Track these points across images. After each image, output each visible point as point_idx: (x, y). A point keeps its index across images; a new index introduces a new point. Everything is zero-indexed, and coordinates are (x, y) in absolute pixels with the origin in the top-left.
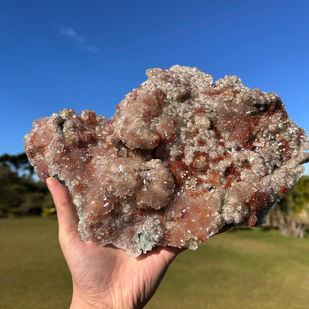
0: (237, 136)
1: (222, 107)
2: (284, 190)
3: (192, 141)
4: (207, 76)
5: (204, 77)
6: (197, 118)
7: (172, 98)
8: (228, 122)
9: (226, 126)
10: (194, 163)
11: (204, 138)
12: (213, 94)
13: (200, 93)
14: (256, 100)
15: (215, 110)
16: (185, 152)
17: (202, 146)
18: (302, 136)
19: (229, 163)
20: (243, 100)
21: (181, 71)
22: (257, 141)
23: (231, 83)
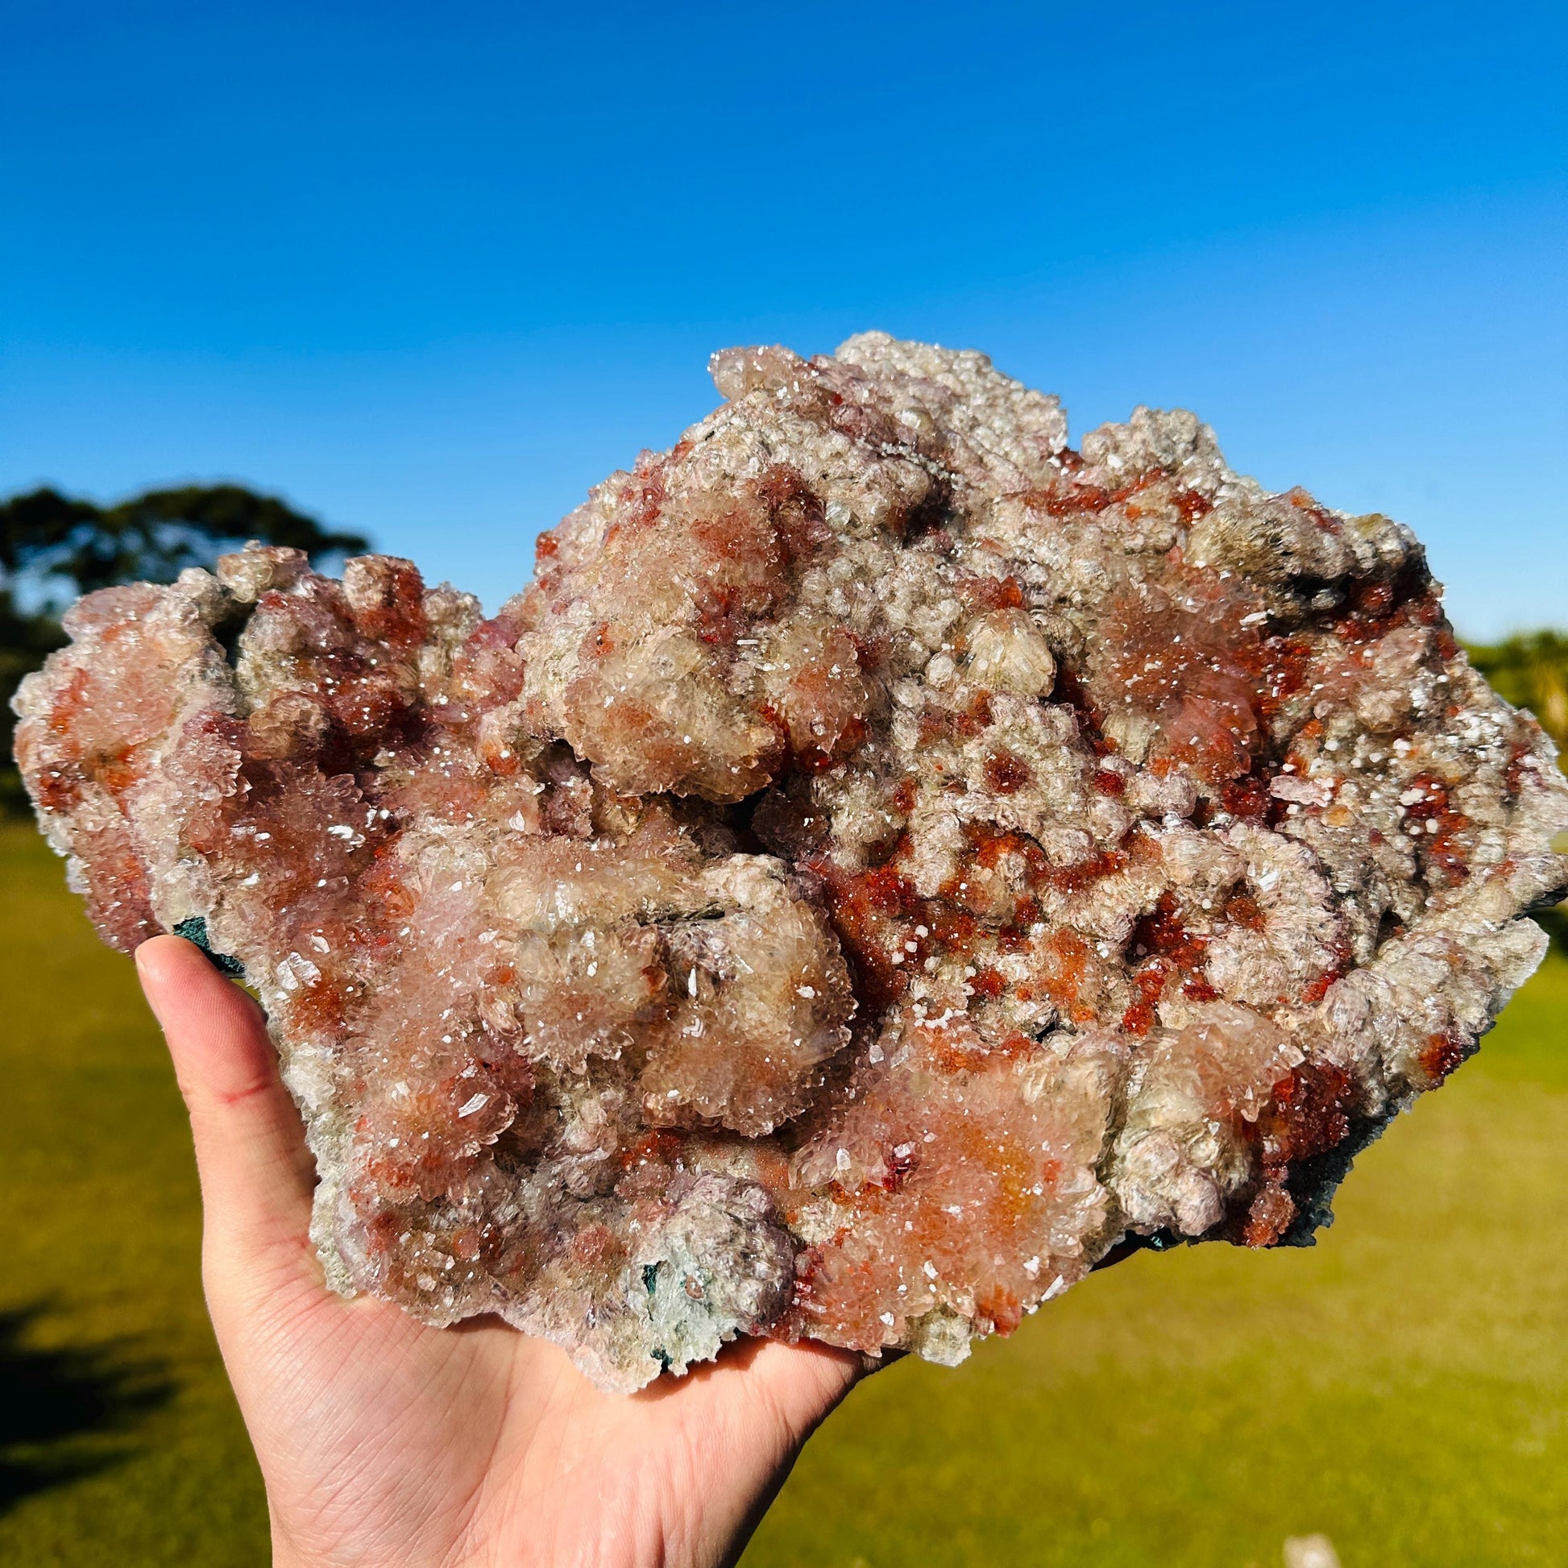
0: (1192, 743)
1: (1117, 584)
2: (1438, 1058)
3: (952, 765)
4: (1036, 405)
5: (1019, 408)
6: (981, 635)
7: (854, 523)
8: (1148, 666)
9: (1135, 684)
10: (963, 886)
11: (1020, 752)
12: (1071, 505)
13: (998, 495)
14: (1302, 555)
15: (1077, 598)
16: (915, 822)
17: (1010, 790)
18: (1528, 760)
19: (1151, 891)
20: (1228, 549)
21: (899, 367)
22: (1294, 774)
23: (1164, 451)
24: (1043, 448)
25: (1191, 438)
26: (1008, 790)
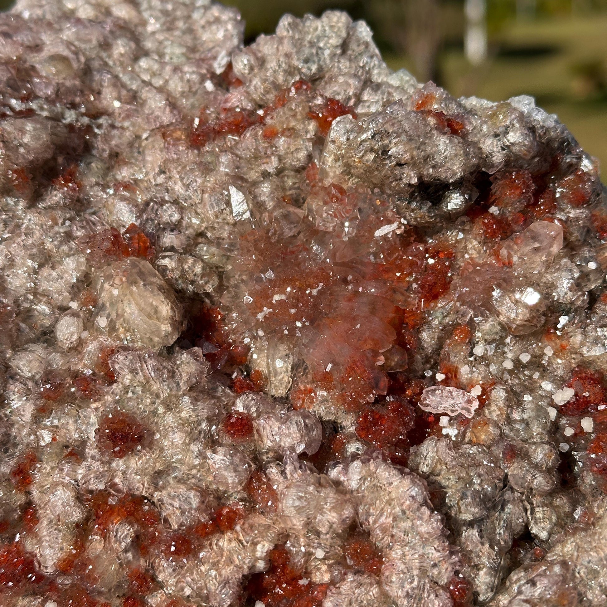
0: (328, 370)
4: (217, 20)
5: (197, 27)
8: (277, 298)
9: (265, 317)
13: (145, 130)
15: (209, 233)
19: (259, 547)
20: (347, 165)
22: (446, 382)
23: (306, 61)
24: (204, 71)
25: (340, 41)
26: (120, 455)
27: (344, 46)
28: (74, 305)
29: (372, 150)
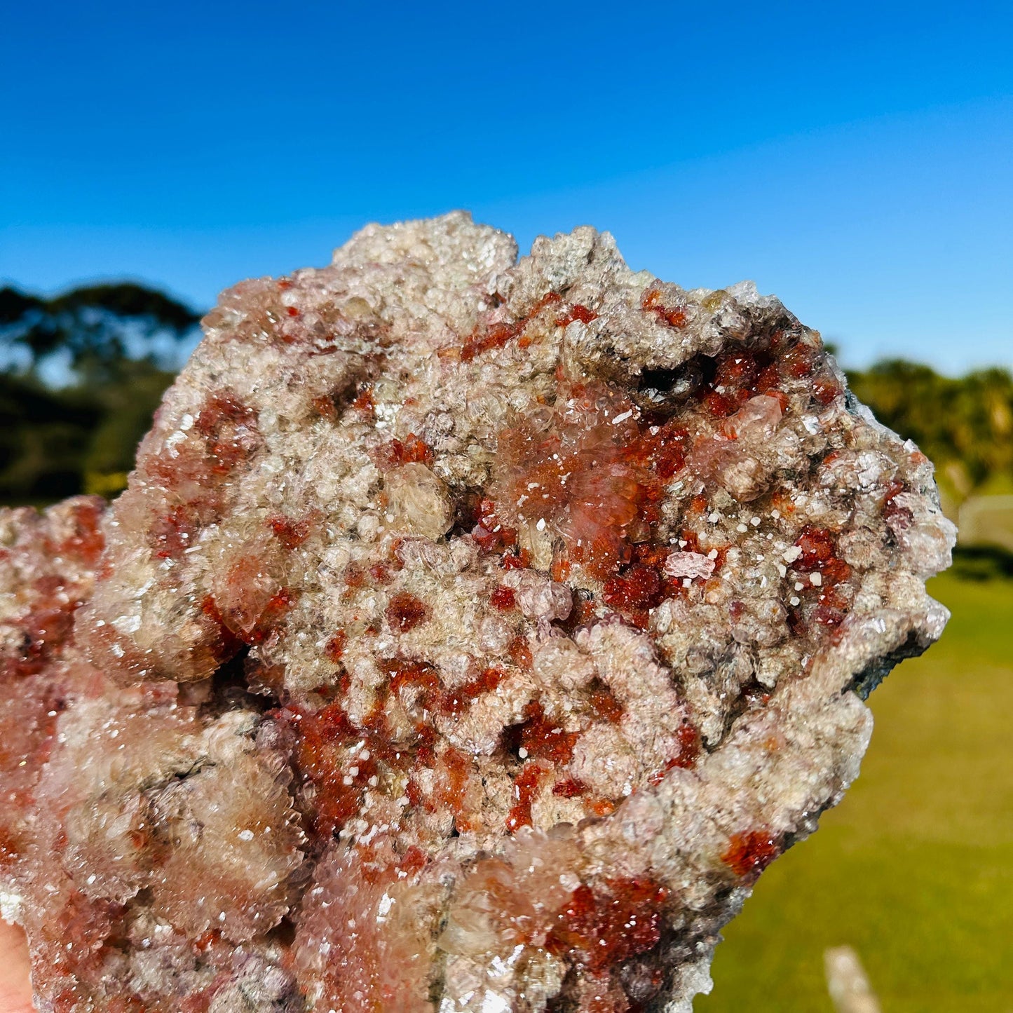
0: (578, 545)
8: (531, 486)
9: (523, 503)
11: (423, 589)
16: (347, 665)
17: (409, 627)
22: (687, 549)
23: (556, 274)
24: (479, 294)
25: (586, 253)
26: (405, 629)
27: (590, 257)
28: (371, 505)
29: (598, 349)
